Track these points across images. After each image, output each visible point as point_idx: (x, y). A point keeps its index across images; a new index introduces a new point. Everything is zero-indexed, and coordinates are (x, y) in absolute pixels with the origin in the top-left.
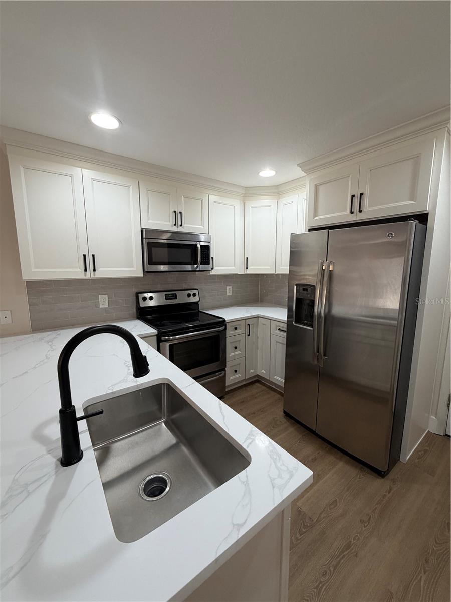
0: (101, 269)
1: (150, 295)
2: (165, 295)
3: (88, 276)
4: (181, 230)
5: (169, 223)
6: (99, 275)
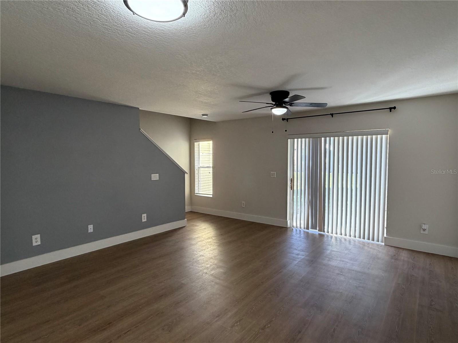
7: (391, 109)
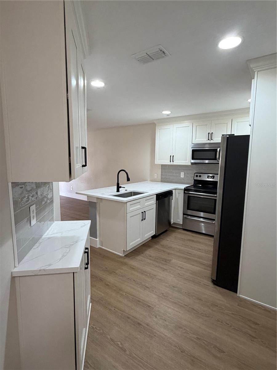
0: (175, 161)
1: (200, 174)
3: (171, 164)
4: (212, 142)
5: (206, 139)
6: (175, 163)
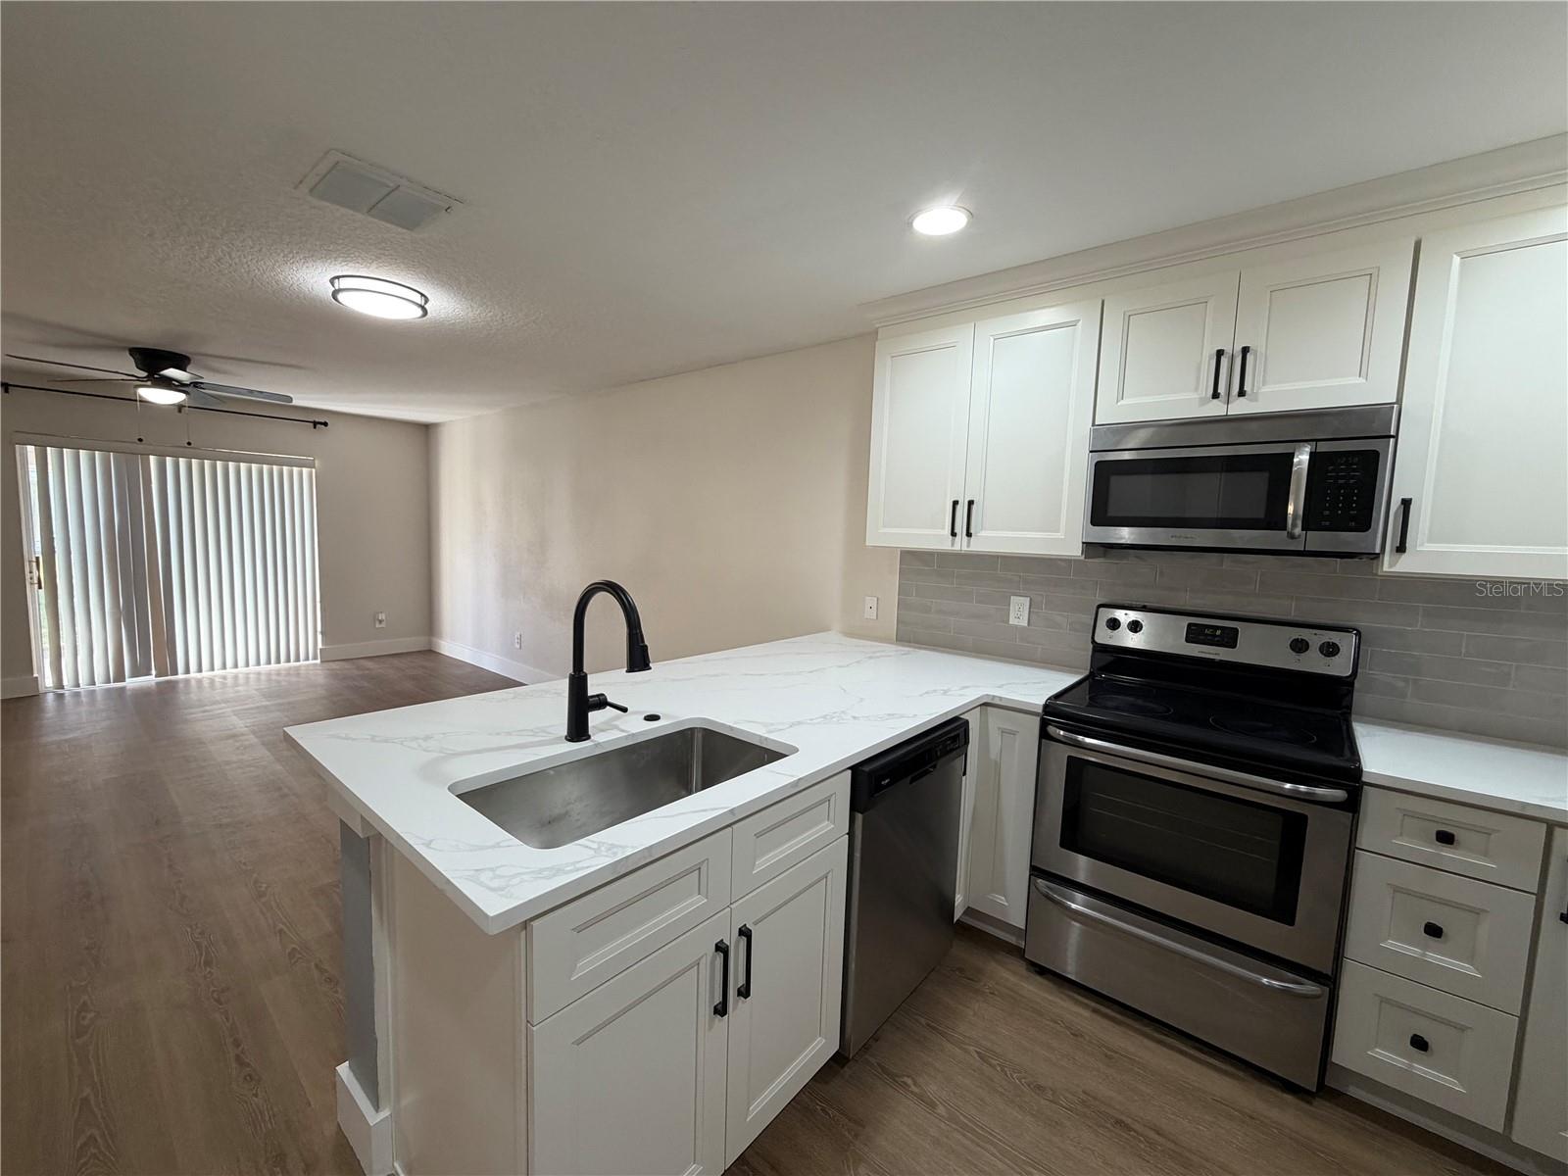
0: (983, 533)
1: (1133, 615)
2: (1189, 625)
3: (957, 547)
4: (1240, 407)
6: (977, 545)
7: (315, 424)
